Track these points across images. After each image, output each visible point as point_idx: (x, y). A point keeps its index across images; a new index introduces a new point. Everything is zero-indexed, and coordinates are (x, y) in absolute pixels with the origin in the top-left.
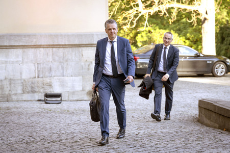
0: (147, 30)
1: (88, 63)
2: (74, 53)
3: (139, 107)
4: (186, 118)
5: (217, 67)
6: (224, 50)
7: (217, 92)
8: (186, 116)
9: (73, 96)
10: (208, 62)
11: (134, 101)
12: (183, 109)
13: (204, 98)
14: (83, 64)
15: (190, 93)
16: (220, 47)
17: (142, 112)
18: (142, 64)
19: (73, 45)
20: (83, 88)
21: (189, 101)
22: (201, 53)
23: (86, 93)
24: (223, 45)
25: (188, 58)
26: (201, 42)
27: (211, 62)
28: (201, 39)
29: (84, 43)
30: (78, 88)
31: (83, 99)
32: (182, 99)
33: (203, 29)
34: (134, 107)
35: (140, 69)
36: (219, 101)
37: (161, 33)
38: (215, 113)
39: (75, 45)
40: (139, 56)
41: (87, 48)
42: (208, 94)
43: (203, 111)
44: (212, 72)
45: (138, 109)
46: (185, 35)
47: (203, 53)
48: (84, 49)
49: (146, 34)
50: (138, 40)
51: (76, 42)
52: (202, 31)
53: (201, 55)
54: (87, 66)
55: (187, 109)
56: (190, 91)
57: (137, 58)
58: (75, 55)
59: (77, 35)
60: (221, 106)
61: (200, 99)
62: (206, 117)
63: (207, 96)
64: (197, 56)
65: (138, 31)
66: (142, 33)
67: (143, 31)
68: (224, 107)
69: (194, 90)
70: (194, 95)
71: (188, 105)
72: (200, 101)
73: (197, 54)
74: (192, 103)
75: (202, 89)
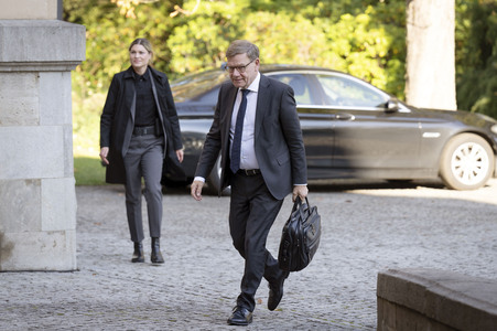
3: (162, 299)
5: (458, 152)
6: (488, 91)
7: (454, 246)
10: (426, 135)
12: (324, 307)
15: (357, 249)
16: (475, 81)
18: (185, 137)
24: (485, 73)
25: (353, 118)
27: (437, 135)
32: (324, 269)
34: (145, 299)
36: (447, 280)
37: (260, 25)
38: (433, 321)
42: (420, 252)
43: (393, 314)
45: (160, 304)
47: (409, 103)
53: (403, 109)
55: (339, 306)
56: (357, 241)
60: (452, 297)
63: (418, 259)
64: (389, 112)
68: (462, 300)
69: (371, 236)
70: (370, 257)
71: (344, 293)
72: (382, 278)
73: (386, 105)
74: (362, 286)
75: (401, 234)
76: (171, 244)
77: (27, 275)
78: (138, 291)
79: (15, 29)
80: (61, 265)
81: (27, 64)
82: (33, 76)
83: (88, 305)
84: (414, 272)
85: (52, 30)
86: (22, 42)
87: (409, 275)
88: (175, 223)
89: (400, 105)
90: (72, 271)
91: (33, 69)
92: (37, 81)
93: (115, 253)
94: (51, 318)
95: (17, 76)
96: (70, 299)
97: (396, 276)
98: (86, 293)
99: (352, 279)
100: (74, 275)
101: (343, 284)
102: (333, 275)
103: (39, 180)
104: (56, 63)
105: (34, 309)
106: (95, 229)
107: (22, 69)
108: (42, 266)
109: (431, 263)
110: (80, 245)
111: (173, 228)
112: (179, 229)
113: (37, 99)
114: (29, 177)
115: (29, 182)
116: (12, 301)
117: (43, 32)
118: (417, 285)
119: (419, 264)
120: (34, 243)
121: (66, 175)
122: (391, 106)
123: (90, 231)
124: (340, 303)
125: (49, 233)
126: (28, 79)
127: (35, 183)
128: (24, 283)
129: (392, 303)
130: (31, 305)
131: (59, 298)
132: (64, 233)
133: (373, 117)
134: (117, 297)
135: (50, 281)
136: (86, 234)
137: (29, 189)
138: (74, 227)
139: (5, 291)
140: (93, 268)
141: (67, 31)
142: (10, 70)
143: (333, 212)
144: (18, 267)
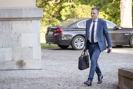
0: (71, 5)
1: (17, 36)
2: (4, 27)
3: (64, 76)
4: (107, 86)
8: (107, 83)
9: (4, 66)
10: (126, 34)
11: (59, 70)
13: (122, 67)
14: (12, 36)
15: (110, 63)
17: (67, 80)
18: (66, 36)
19: (3, 19)
20: (12, 59)
21: (109, 70)
22: (119, 25)
23: (15, 63)
26: (119, 16)
27: (128, 34)
28: (119, 13)
29: (14, 17)
30: (8, 58)
31: (12, 68)
32: (103, 68)
33: (121, 5)
34: (59, 76)
35: (65, 40)
37: (83, 8)
39: (5, 19)
40: (64, 29)
41: (17, 21)
42: (126, 63)
43: (123, 79)
44: (129, 44)
45: (63, 77)
46: (105, 10)
47: (121, 26)
48: (13, 22)
49: (70, 8)
50: (62, 14)
51: (7, 16)
52: (120, 7)
53: (120, 28)
54: (16, 38)
55: (107, 77)
56: (110, 61)
57: (62, 30)
58: (6, 28)
59: (7, 9)
61: (120, 68)
62: (125, 84)
63: (125, 65)
64: (116, 29)
65: (62, 6)
66: (66, 8)
67: (67, 6)
69: (114, 60)
70: (114, 65)
71: (108, 74)
72: (120, 70)
73: (116, 27)
74: (112, 72)
75: (121, 59)
76: (64, 62)
77: (30, 70)
78: (57, 74)
79: (26, 9)
80: (38, 68)
81: (29, 18)
82: (30, 21)
83: (46, 78)
84: (128, 68)
85: (35, 9)
86: (27, 13)
87: (127, 69)
88: (65, 57)
89: (119, 27)
90: (40, 69)
91: (30, 19)
92: (31, 22)
93: (51, 65)
94: (37, 81)
95: (26, 21)
96: (41, 76)
97: (124, 69)
98: (45, 75)
99: (110, 70)
100: (41, 70)
101: (108, 72)
102: (105, 70)
103: (32, 47)
104: (36, 18)
105: (32, 79)
106: (45, 59)
107: (28, 19)
108: (33, 68)
109: (129, 66)
110: (42, 63)
111: (64, 58)
112: (66, 58)
113: (31, 27)
114: (30, 46)
115: (30, 47)
116: (27, 77)
117: (33, 10)
118: (129, 72)
119: (126, 66)
120: (31, 62)
121: (39, 45)
122: (117, 27)
123: (44, 59)
124: (107, 76)
125: (35, 60)
126: (29, 22)
127: (31, 48)
128: (29, 72)
129: (123, 76)
130: (32, 78)
131: (38, 76)
132: (38, 60)
133: (113, 30)
134: (52, 76)
135: (36, 72)
136: (43, 60)
137: (30, 49)
138: (41, 58)
139: (25, 75)
140: (46, 68)
141: (38, 10)
142: (24, 19)
143: (103, 54)
144: (27, 68)
